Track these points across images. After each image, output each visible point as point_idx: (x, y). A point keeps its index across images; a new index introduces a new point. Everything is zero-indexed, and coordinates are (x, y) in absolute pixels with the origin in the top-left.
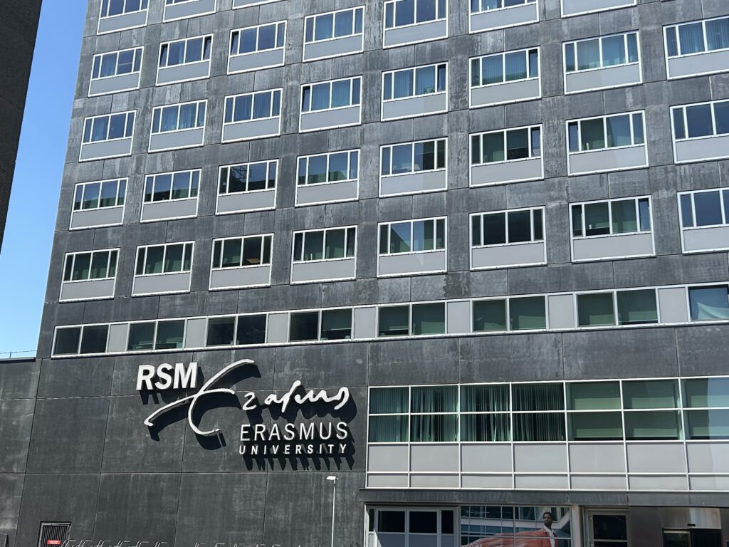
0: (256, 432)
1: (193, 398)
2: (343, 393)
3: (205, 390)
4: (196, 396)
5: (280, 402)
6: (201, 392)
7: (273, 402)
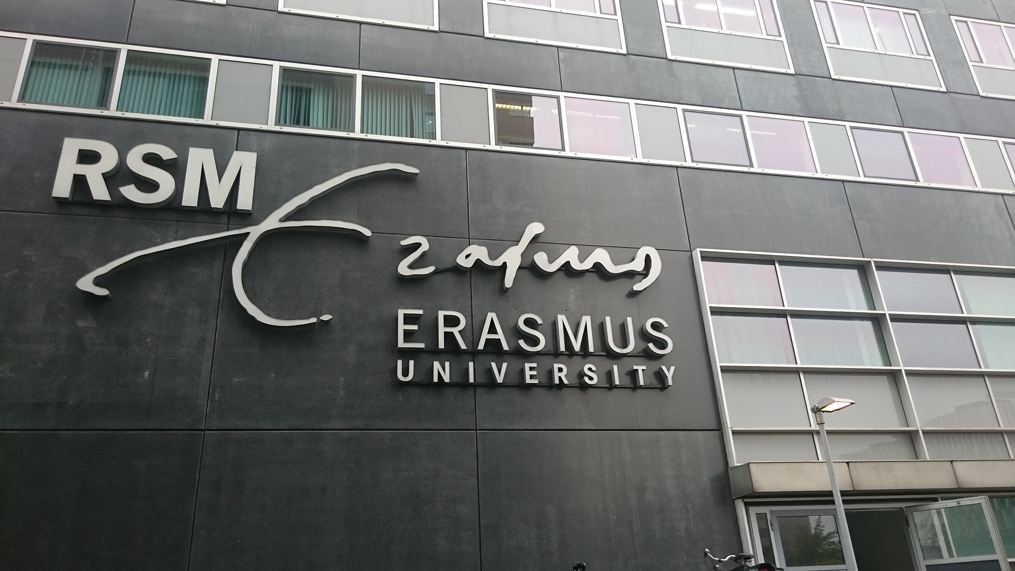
0: (442, 330)
1: (248, 234)
2: (648, 259)
3: (282, 220)
4: (255, 232)
5: (498, 263)
6: (272, 222)
7: (478, 262)
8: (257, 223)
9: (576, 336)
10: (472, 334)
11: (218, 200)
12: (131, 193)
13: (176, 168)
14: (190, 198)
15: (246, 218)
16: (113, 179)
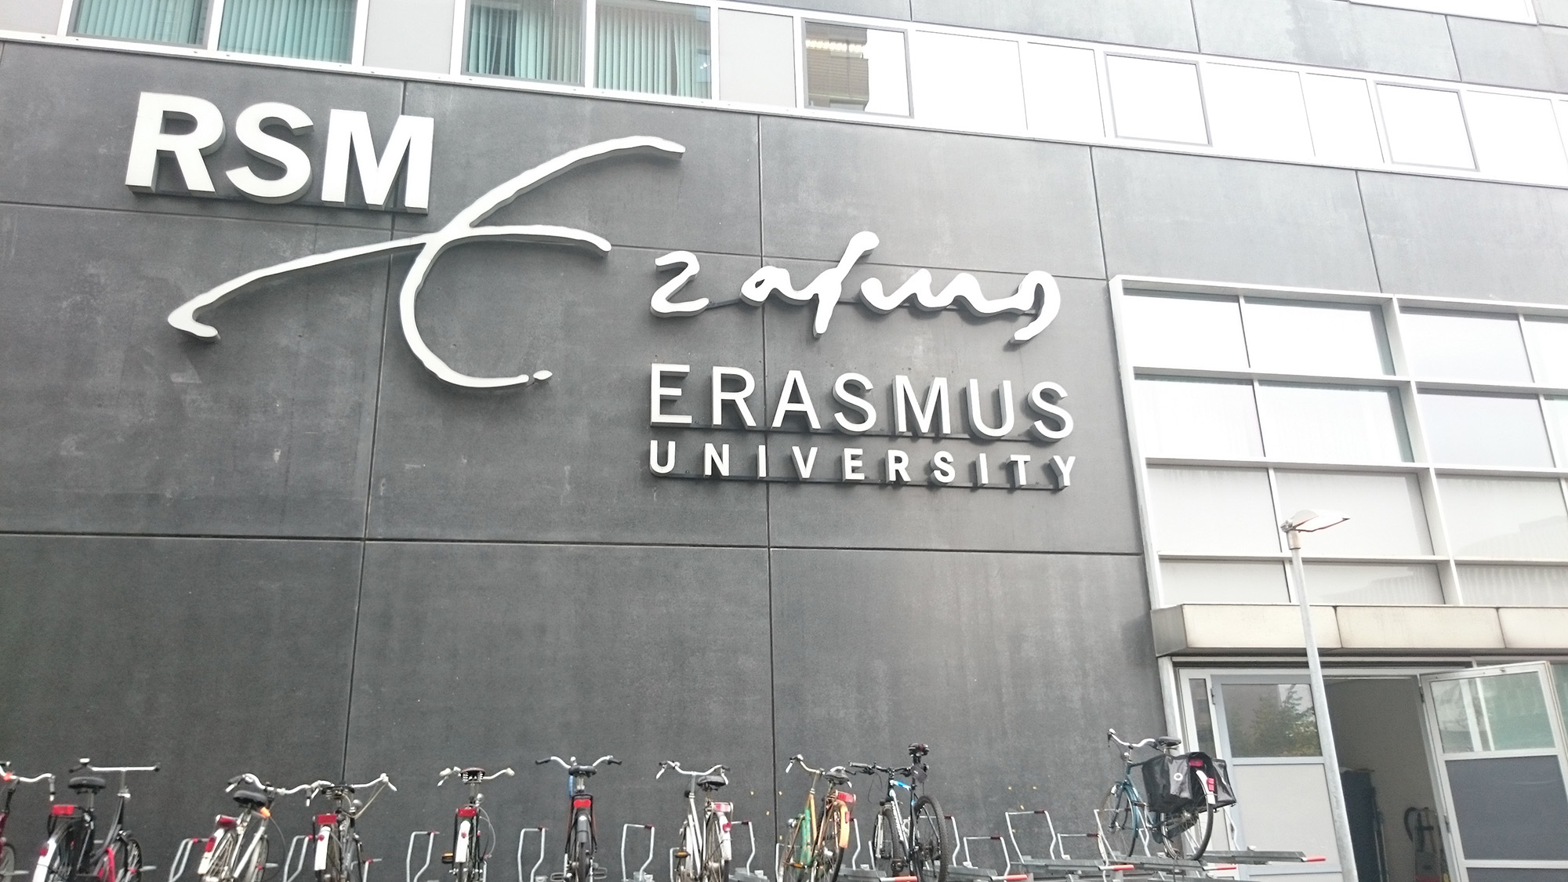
0: (719, 396)
1: (421, 246)
2: (1039, 292)
3: (476, 224)
4: (433, 243)
5: (805, 295)
6: (459, 228)
7: (775, 296)
8: (436, 228)
9: (923, 408)
10: (765, 403)
11: (376, 193)
12: (243, 179)
13: (310, 141)
14: (334, 190)
15: (418, 220)
16: (216, 157)
